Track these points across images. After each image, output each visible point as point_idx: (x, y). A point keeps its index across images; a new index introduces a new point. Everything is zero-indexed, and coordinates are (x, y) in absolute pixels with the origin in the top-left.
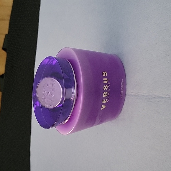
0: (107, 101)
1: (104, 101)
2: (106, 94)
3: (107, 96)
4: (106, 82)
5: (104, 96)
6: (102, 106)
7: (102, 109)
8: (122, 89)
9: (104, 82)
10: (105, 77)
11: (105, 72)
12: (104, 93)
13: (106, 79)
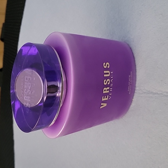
0: (109, 97)
1: (104, 98)
2: (107, 90)
3: (108, 92)
4: (108, 75)
5: (104, 92)
6: (102, 104)
7: (101, 107)
8: (131, 83)
9: (105, 75)
10: (107, 69)
11: (108, 63)
12: (105, 89)
13: (108, 72)
